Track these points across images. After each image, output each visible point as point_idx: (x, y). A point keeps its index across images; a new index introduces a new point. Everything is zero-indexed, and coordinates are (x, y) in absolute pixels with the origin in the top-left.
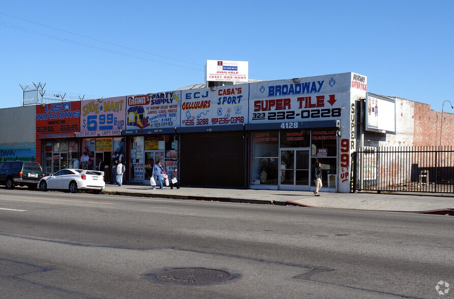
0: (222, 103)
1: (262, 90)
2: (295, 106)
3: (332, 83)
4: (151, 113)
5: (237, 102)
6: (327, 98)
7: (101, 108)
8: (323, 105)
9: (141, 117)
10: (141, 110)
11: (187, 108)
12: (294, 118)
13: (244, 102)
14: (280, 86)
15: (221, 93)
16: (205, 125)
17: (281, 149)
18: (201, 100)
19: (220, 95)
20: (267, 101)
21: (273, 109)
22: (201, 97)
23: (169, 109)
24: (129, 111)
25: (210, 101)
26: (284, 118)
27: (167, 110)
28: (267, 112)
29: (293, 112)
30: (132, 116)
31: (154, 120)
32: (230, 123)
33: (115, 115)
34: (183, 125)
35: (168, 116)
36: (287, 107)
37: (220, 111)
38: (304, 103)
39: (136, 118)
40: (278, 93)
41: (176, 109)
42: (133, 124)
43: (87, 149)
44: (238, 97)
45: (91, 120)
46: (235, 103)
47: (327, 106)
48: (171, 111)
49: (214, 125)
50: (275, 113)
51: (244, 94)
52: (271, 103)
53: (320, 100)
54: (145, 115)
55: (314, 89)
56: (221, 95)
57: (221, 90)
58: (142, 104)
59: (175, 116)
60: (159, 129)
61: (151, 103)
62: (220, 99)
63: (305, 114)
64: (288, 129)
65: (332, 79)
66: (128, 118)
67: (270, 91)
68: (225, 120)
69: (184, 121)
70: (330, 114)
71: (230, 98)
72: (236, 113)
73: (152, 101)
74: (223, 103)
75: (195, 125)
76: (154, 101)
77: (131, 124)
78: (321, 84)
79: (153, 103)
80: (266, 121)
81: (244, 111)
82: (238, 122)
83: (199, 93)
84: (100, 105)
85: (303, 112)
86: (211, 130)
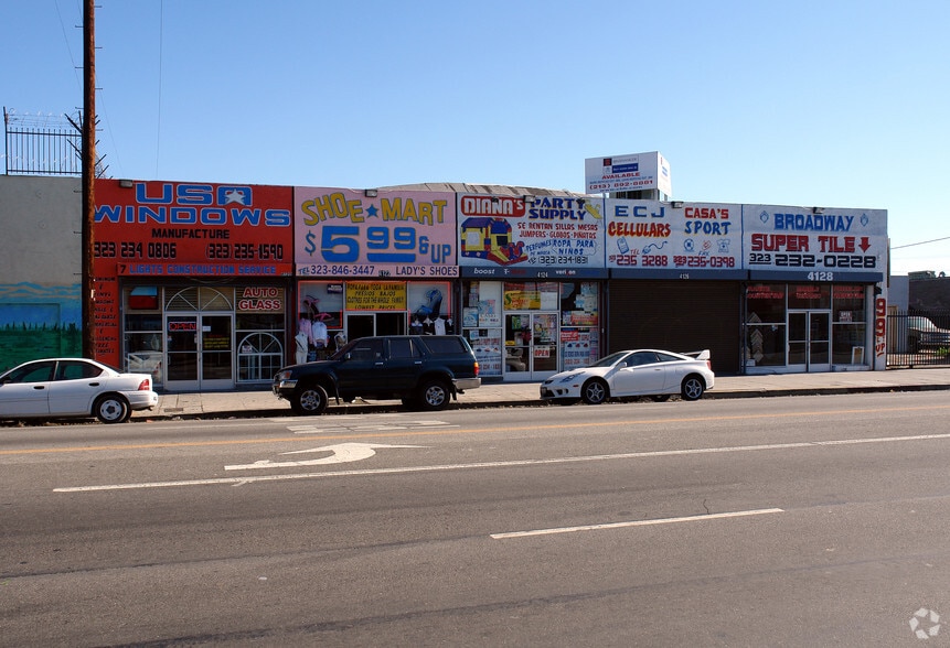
0: (693, 232)
1: (764, 218)
2: (814, 247)
3: (864, 221)
4: (529, 234)
5: (722, 232)
6: (858, 242)
7: (372, 211)
8: (853, 250)
9: (502, 241)
10: (501, 227)
11: (619, 234)
12: (813, 265)
13: (733, 235)
14: (791, 216)
15: (690, 213)
16: (661, 267)
17: (789, 312)
18: (649, 220)
19: (687, 216)
20: (772, 236)
21: (783, 249)
22: (649, 216)
23: (577, 230)
24: (465, 226)
25: (667, 225)
26: (799, 265)
27: (571, 232)
28: (773, 254)
29: (813, 257)
30: (475, 239)
31: (538, 250)
32: (708, 267)
33: (421, 230)
34: (614, 265)
35: (574, 245)
36: (803, 248)
37: (689, 245)
38: (827, 244)
39: (487, 242)
40: (790, 226)
41: (592, 232)
42: (478, 254)
43: (314, 307)
44: (723, 224)
45: (334, 237)
46: (719, 233)
47: (859, 252)
48: (580, 235)
49: (680, 267)
50: (785, 256)
51: (734, 219)
52: (779, 240)
53: (849, 241)
54: (514, 237)
55: (841, 226)
56: (691, 216)
57: (691, 209)
58: (502, 215)
59: (591, 245)
60: (568, 269)
61: (527, 214)
62: (688, 224)
63: (830, 261)
64: (819, 281)
65: (864, 215)
66: (463, 242)
67: (777, 221)
68: (700, 260)
69: (612, 258)
70: (862, 264)
71: (707, 223)
72: (720, 251)
73: (531, 211)
74: (696, 232)
75: (639, 265)
76: (538, 213)
77: (473, 254)
78: (850, 221)
79: (535, 216)
80: (773, 267)
81: (735, 249)
82: (725, 265)
83: (645, 208)
84: (367, 204)
85: (826, 257)
86: (687, 277)
